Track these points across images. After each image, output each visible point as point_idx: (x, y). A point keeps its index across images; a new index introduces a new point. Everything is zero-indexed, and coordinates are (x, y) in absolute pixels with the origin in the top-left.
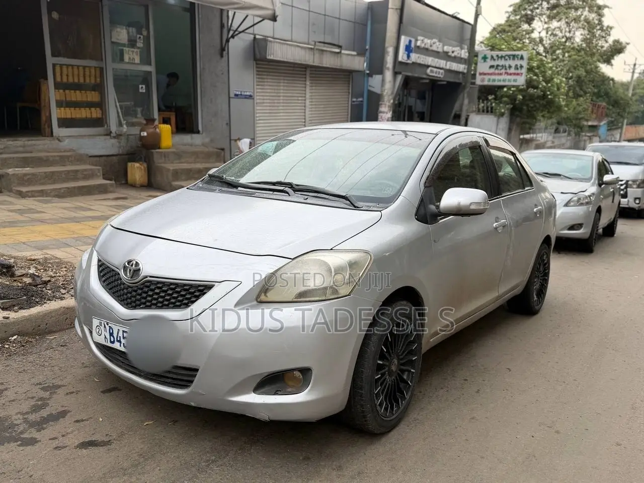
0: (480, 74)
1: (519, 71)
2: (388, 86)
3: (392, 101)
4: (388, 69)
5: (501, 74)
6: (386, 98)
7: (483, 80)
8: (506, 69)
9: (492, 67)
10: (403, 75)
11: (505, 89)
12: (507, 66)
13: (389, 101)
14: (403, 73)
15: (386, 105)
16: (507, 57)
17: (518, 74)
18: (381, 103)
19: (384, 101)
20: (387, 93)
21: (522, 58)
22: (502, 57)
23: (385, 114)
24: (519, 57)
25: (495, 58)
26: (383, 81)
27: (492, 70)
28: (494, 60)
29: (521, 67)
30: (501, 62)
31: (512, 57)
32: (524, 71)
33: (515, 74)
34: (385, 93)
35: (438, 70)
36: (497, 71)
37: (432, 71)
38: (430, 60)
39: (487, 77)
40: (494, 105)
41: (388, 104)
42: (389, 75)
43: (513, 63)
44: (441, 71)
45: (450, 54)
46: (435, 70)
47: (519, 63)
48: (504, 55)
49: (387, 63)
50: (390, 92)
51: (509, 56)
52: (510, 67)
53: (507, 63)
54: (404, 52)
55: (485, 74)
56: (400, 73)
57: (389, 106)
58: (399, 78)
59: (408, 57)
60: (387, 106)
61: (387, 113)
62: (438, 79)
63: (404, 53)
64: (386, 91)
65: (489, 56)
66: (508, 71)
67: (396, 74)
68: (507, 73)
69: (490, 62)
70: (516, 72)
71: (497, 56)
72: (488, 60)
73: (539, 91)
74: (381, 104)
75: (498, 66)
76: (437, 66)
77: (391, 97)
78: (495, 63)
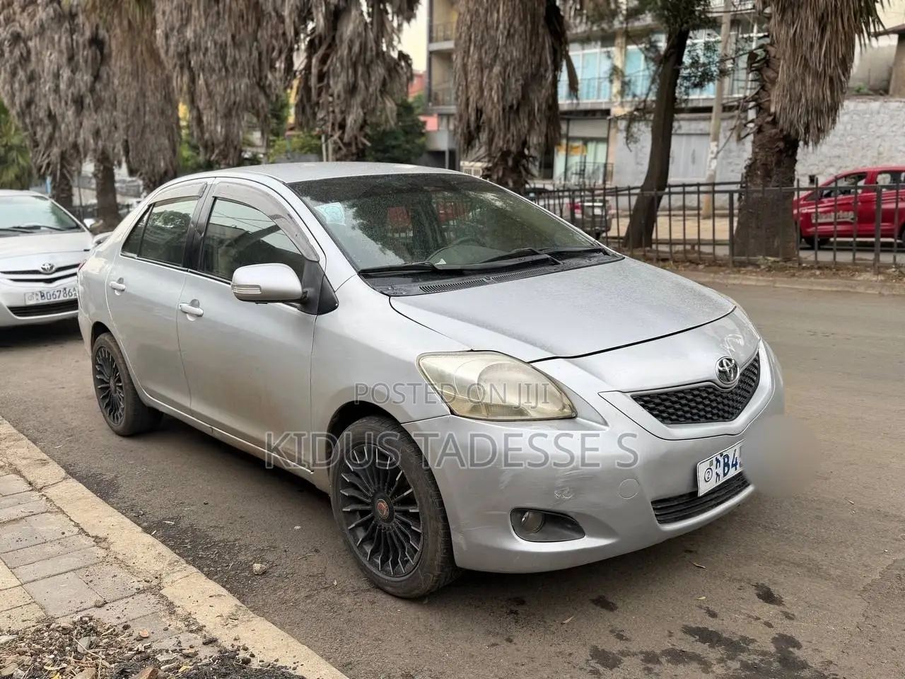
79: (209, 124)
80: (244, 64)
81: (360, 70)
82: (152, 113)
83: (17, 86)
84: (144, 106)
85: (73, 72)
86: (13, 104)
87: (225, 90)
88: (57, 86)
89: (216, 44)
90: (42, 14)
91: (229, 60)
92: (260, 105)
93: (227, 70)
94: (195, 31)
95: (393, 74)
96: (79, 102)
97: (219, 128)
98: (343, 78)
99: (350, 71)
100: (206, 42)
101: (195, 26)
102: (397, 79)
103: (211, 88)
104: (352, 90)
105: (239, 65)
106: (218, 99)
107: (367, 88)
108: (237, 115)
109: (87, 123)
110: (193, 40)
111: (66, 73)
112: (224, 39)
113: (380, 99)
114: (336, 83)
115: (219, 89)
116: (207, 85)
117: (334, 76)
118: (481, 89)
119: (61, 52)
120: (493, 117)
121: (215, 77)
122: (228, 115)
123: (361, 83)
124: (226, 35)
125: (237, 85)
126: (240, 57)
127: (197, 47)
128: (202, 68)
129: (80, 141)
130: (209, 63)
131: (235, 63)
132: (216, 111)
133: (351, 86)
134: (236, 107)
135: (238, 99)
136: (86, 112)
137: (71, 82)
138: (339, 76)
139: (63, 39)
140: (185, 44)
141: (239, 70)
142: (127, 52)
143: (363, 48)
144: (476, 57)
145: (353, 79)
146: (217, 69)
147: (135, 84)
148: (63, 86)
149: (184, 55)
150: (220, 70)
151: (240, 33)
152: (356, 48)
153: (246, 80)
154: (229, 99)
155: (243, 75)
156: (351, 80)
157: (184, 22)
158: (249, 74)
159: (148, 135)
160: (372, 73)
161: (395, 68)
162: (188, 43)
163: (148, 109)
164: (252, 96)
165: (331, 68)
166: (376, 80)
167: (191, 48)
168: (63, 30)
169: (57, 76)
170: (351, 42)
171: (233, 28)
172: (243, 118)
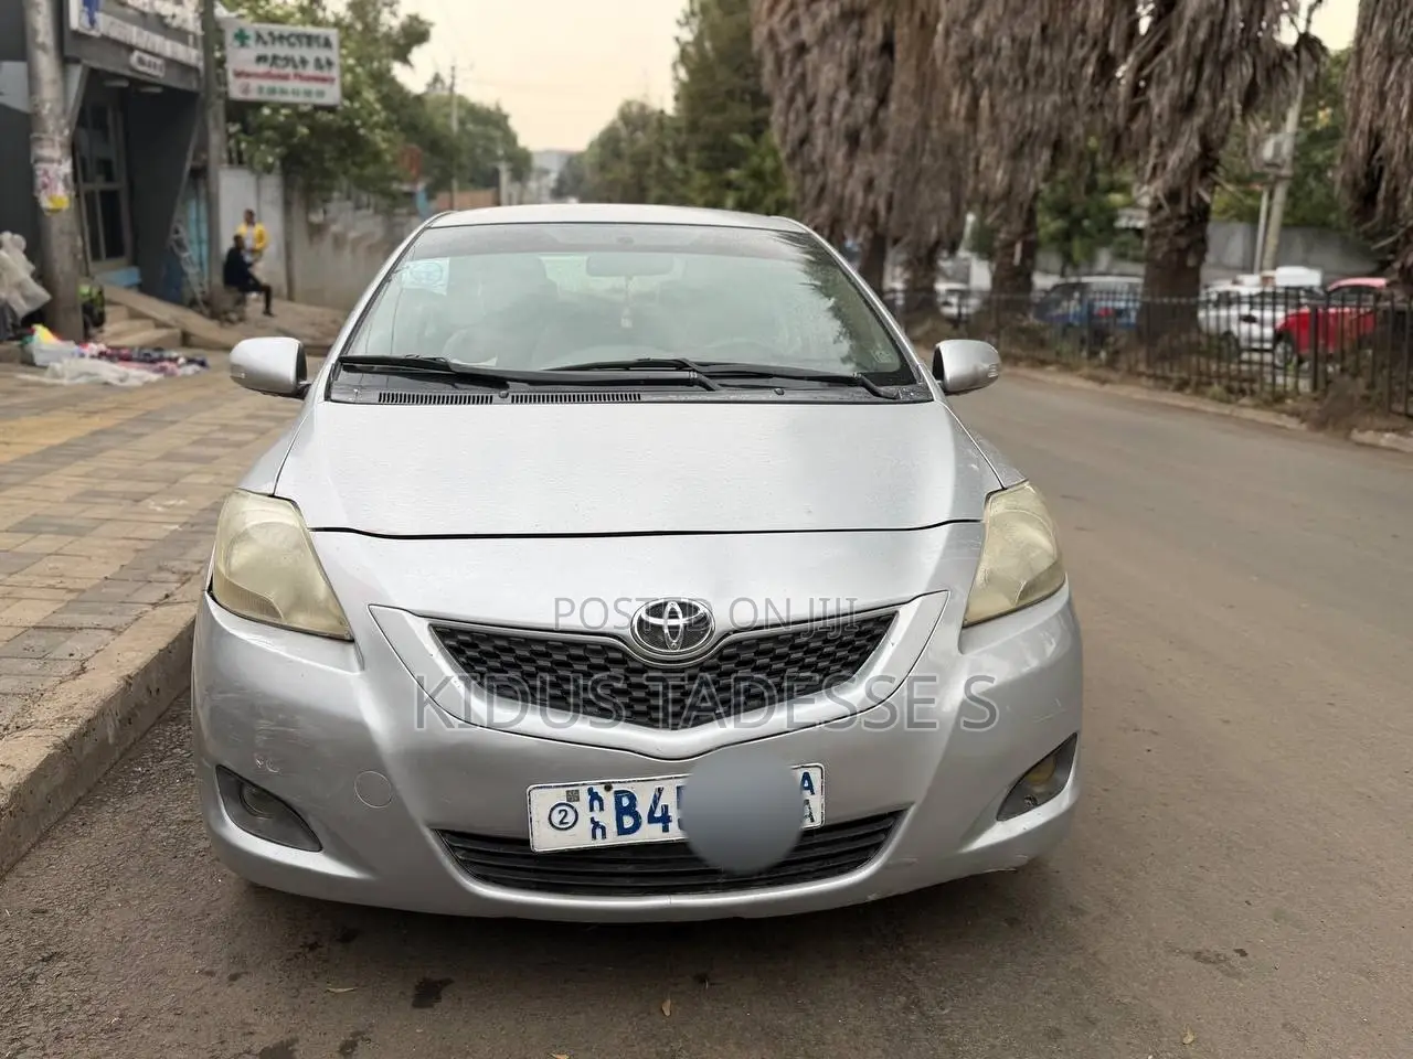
0: (238, 74)
1: (325, 73)
2: (49, 94)
3: (67, 132)
4: (43, 47)
5: (285, 77)
6: (50, 125)
7: (246, 90)
8: (295, 66)
9: (261, 59)
10: (85, 67)
11: (266, 111)
12: (297, 59)
13: (61, 133)
14: (85, 61)
15: (52, 140)
16: (293, 40)
17: (324, 80)
18: (35, 135)
19: (45, 132)
20: (51, 110)
21: (327, 44)
22: (281, 38)
23: (55, 165)
24: (322, 41)
25: (266, 37)
26: (32, 77)
27: (263, 68)
28: (265, 43)
29: (330, 63)
30: (282, 50)
31: (304, 40)
32: (335, 73)
33: (316, 79)
34: (45, 112)
35: (153, 59)
36: (275, 71)
37: (141, 61)
38: (133, 34)
39: (254, 83)
40: (243, 145)
41: (57, 138)
42: (46, 64)
43: (311, 54)
44: (159, 62)
45: (168, 20)
46: (147, 58)
47: (323, 54)
48: (286, 34)
49: (35, 32)
50: (58, 109)
51: (299, 36)
52: (304, 62)
53: (297, 52)
54: (82, 7)
55: (248, 75)
56: (77, 61)
57: (62, 146)
58: (76, 73)
59: (92, 22)
60: (57, 144)
61: (60, 162)
62: (153, 80)
63: (82, 11)
64: (48, 106)
65: (250, 33)
66: (300, 70)
67: (65, 61)
68: (299, 77)
69: (254, 50)
70: (318, 73)
71: (271, 34)
72: (251, 42)
73: (339, 119)
74: (40, 139)
75: (275, 58)
76: (150, 47)
77: (63, 122)
78: (269, 51)
79: (988, 167)
80: (1054, 71)
81: (1207, 73)
82: (933, 153)
83: (792, 117)
84: (924, 142)
85: (853, 94)
86: (784, 141)
87: (1020, 111)
88: (830, 114)
89: (1013, 39)
90: (826, 13)
91: (1030, 67)
92: (1072, 137)
93: (1026, 82)
94: (987, 25)
95: (1274, 76)
96: (853, 139)
97: (999, 175)
98: (1173, 86)
99: (1189, 75)
100: (1000, 40)
101: (989, 15)
102: (1282, 83)
103: (998, 110)
104: (1187, 106)
105: (1048, 72)
106: (1005, 127)
107: (1214, 102)
108: (1032, 154)
109: (859, 170)
110: (981, 36)
111: (843, 96)
112: (1028, 31)
113: (1238, 121)
114: (1159, 96)
115: (1010, 111)
116: (992, 107)
117: (1158, 84)
118: (1382, 96)
119: (840, 66)
120: (1397, 148)
121: (1006, 93)
122: (1016, 154)
123: (1205, 96)
124: (1033, 26)
125: (1039, 105)
126: (1051, 60)
127: (985, 48)
128: (989, 79)
129: (847, 193)
130: (1001, 72)
131: (1040, 70)
132: (1002, 148)
133: (1186, 98)
134: (1031, 140)
135: (1036, 128)
136: (860, 153)
137: (847, 109)
138: (1166, 82)
139: (847, 48)
140: (968, 45)
141: (1046, 81)
142: (913, 62)
143: (1217, 31)
144: (1382, 34)
145: (1191, 88)
146: (1011, 80)
147: (915, 108)
148: (836, 115)
149: (966, 61)
150: (1016, 82)
151: (1055, 21)
152: (1202, 35)
153: (1055, 97)
154: (1023, 127)
155: (1050, 89)
156: (1188, 89)
157: (974, 8)
158: (1061, 88)
159: (922, 186)
160: (1228, 75)
161: (1281, 65)
162: (973, 43)
163: (928, 146)
164: (1061, 123)
165: (1157, 71)
166: (1233, 87)
167: (977, 49)
168: (849, 33)
169: (832, 100)
170: (1195, 22)
171: (1046, 13)
172: (1039, 158)
